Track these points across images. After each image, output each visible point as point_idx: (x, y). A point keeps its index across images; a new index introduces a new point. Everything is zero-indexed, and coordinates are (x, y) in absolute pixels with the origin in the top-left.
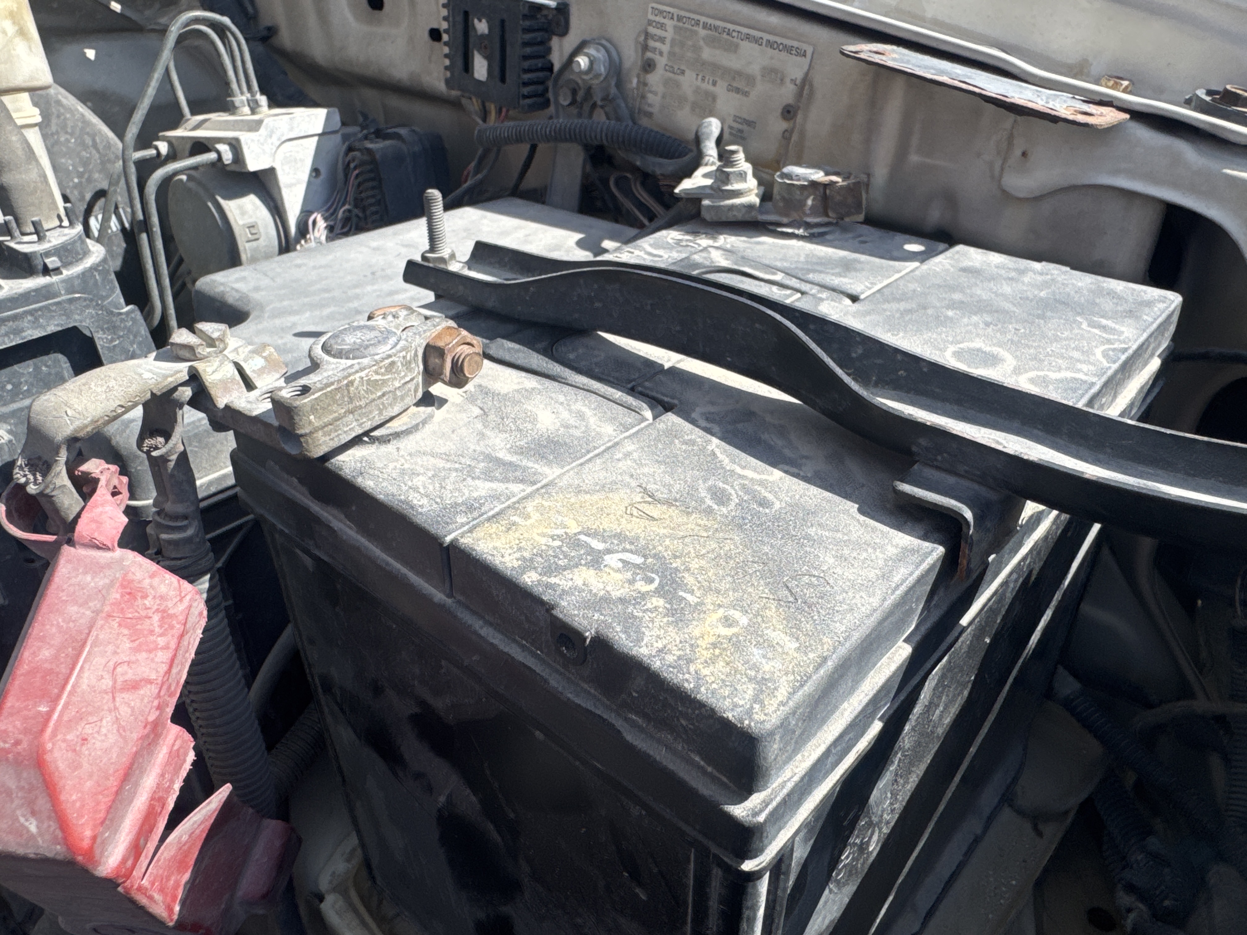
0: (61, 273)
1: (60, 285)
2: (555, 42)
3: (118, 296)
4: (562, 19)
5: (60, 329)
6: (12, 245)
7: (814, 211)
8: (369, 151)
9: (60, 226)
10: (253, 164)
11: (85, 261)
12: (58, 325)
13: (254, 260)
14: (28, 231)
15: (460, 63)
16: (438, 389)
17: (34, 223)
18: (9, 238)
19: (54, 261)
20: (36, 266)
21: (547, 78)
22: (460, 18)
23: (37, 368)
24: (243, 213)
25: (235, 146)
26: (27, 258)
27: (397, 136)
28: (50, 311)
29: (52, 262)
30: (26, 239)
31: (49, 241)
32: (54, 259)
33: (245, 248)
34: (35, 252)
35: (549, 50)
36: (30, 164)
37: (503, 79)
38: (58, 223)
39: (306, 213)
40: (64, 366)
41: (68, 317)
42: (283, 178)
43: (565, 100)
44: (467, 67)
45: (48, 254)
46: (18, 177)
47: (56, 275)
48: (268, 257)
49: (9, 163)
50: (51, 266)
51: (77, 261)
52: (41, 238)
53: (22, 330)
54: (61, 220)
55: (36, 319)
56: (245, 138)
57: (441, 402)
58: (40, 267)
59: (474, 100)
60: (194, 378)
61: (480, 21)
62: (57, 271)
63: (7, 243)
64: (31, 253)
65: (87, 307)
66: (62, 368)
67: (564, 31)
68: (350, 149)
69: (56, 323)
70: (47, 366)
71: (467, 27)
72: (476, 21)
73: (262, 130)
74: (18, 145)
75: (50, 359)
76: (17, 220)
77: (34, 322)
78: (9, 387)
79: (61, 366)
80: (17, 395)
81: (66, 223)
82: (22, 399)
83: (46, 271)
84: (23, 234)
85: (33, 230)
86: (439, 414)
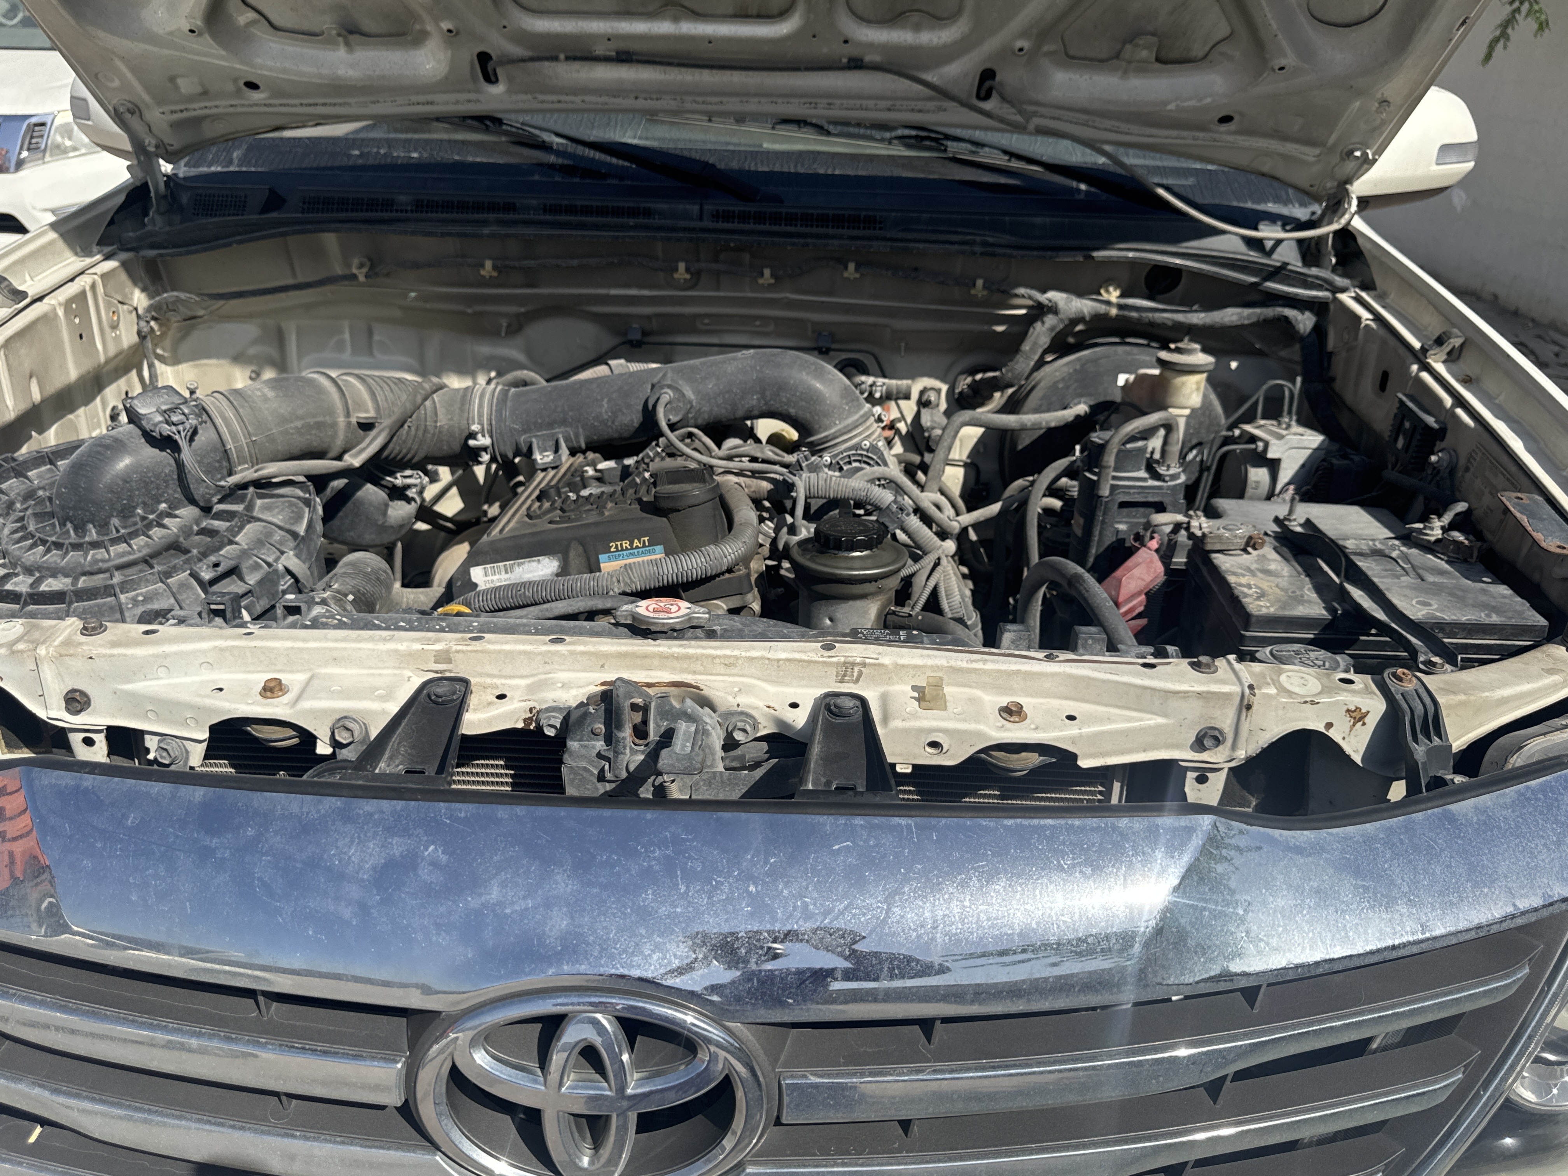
0: (1168, 483)
1: (1165, 487)
2: (1438, 443)
3: (1182, 496)
7: (1453, 551)
8: (1332, 464)
10: (1270, 455)
11: (1178, 481)
13: (1252, 498)
16: (1250, 549)
17: (1168, 464)
20: (1161, 478)
22: (1400, 417)
24: (1257, 475)
25: (1267, 444)
26: (1161, 475)
27: (1352, 460)
28: (1159, 494)
29: (1167, 478)
30: (1163, 468)
33: (1249, 491)
34: (1164, 474)
35: (1434, 446)
37: (1407, 454)
39: (1289, 483)
41: (1162, 498)
42: (1283, 465)
44: (1396, 440)
47: (1166, 483)
48: (1259, 499)
50: (1166, 480)
51: (1175, 480)
52: (1168, 470)
56: (1273, 441)
57: (1249, 553)
59: (1393, 456)
60: (1189, 523)
65: (1170, 495)
67: (1442, 440)
68: (1324, 460)
71: (1402, 424)
72: (1406, 421)
73: (1283, 441)
75: (1150, 509)
76: (1163, 461)
83: (1164, 481)
84: (1163, 466)
85: (1166, 466)
86: (1245, 556)
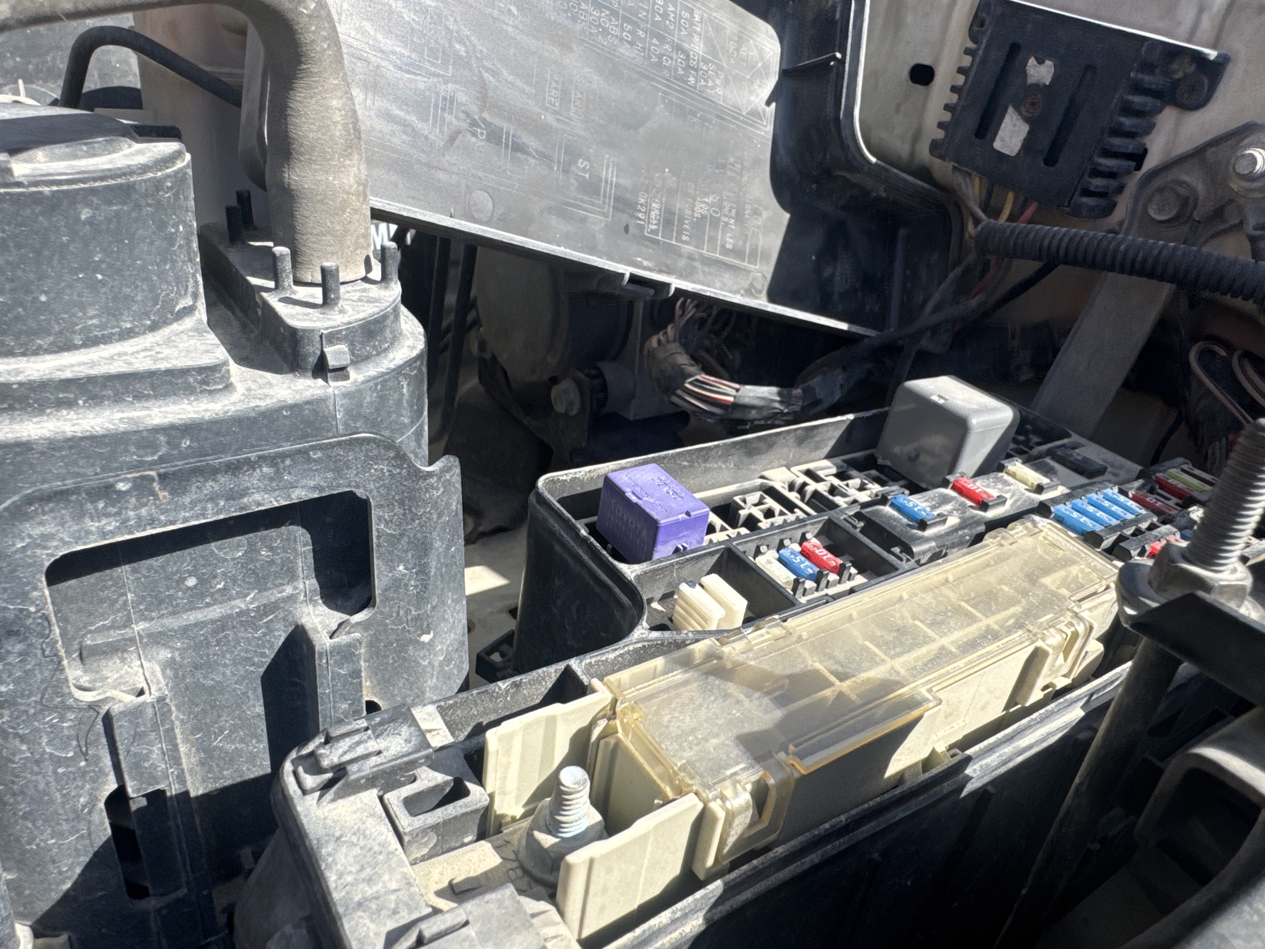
0: (347, 377)
1: (339, 402)
2: (1168, 117)
4: (1206, 82)
5: (316, 495)
6: (273, 300)
9: (365, 279)
11: (391, 356)
12: (315, 488)
14: (309, 279)
15: (972, 121)
17: (324, 271)
18: (271, 284)
19: (342, 353)
20: (305, 357)
21: (1128, 172)
22: (998, 55)
23: (252, 549)
26: (295, 337)
28: (309, 460)
29: (336, 353)
30: (301, 293)
31: (342, 311)
32: (343, 347)
34: (313, 331)
35: (1150, 128)
36: (349, 156)
37: (1051, 160)
38: (362, 273)
40: (301, 549)
41: (338, 471)
43: (1160, 211)
44: (985, 128)
45: (333, 337)
46: (320, 177)
47: (336, 379)
49: (313, 148)
50: (332, 362)
51: (378, 354)
52: (328, 302)
53: (245, 493)
54: (368, 267)
55: (278, 473)
58: (313, 360)
59: (977, 181)
61: (1040, 62)
62: (341, 372)
63: (264, 295)
64: (304, 330)
65: (376, 459)
66: (297, 554)
67: (1196, 103)
69: (312, 483)
70: (271, 549)
71: (1009, 69)
72: (1032, 61)
74: (337, 117)
75: (280, 536)
76: (295, 255)
77: (272, 479)
78: (191, 582)
79: (295, 550)
80: (202, 596)
81: (376, 274)
82: (208, 605)
83: (321, 369)
84: (298, 282)
85: (318, 279)
